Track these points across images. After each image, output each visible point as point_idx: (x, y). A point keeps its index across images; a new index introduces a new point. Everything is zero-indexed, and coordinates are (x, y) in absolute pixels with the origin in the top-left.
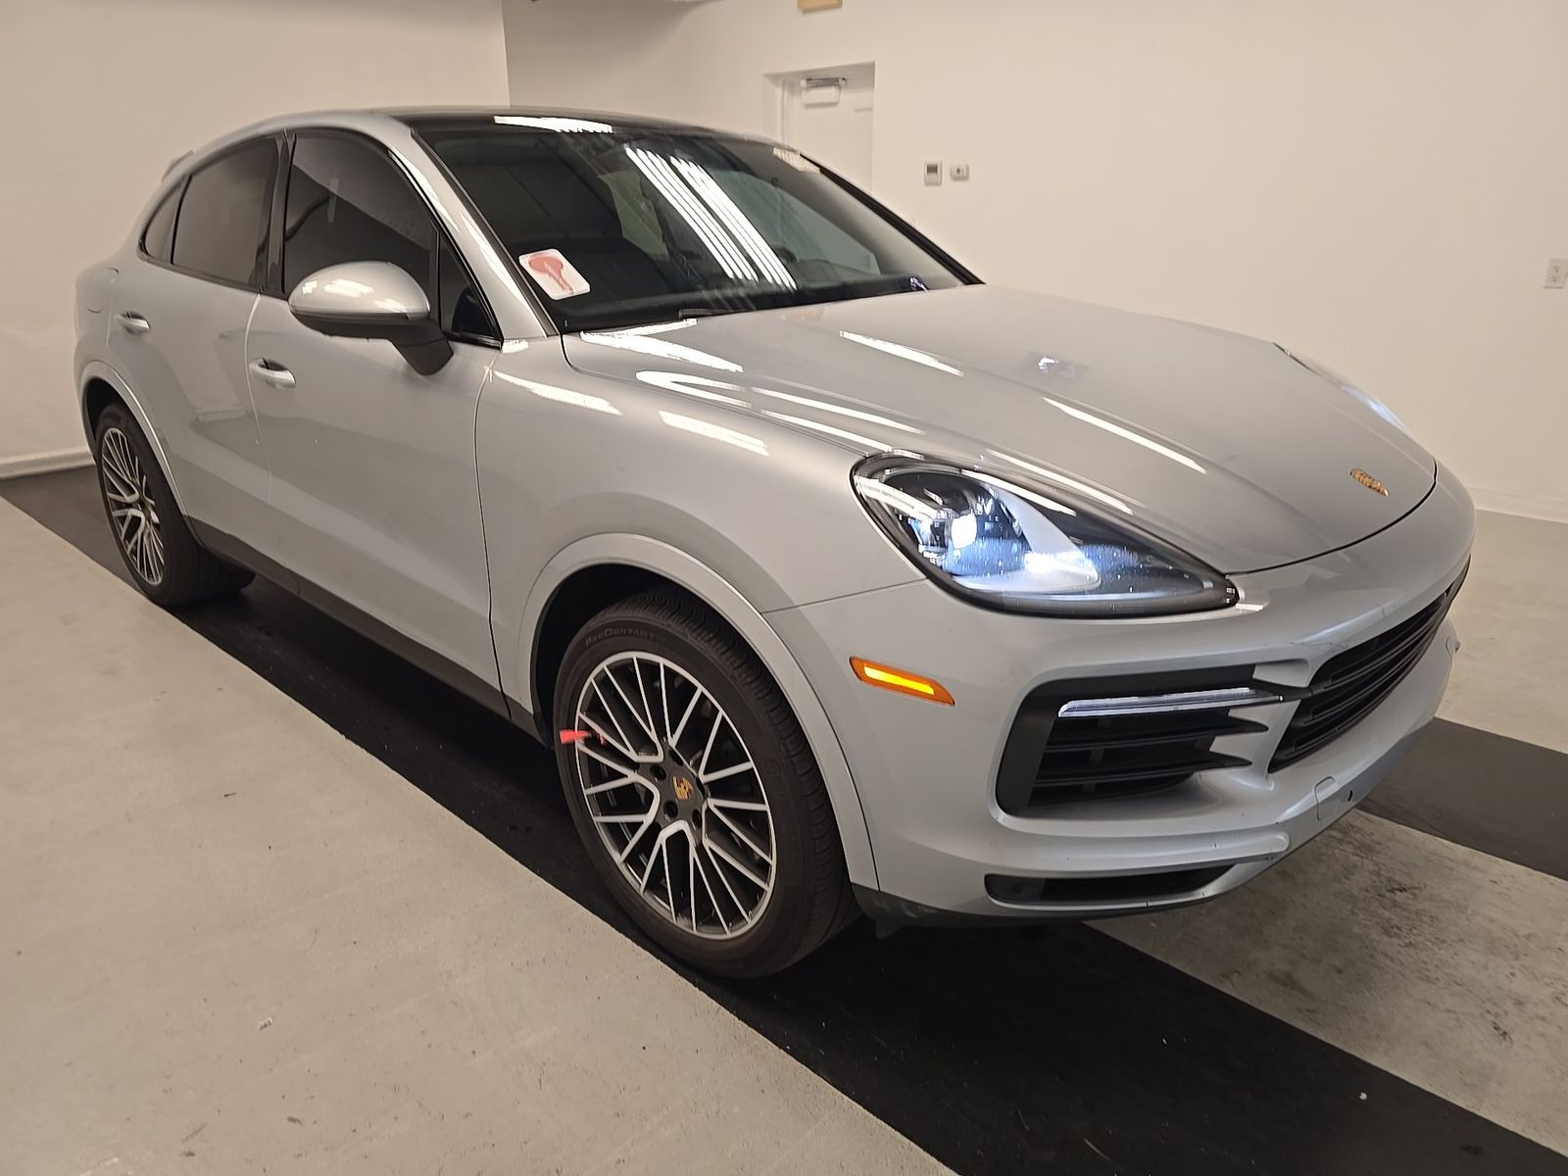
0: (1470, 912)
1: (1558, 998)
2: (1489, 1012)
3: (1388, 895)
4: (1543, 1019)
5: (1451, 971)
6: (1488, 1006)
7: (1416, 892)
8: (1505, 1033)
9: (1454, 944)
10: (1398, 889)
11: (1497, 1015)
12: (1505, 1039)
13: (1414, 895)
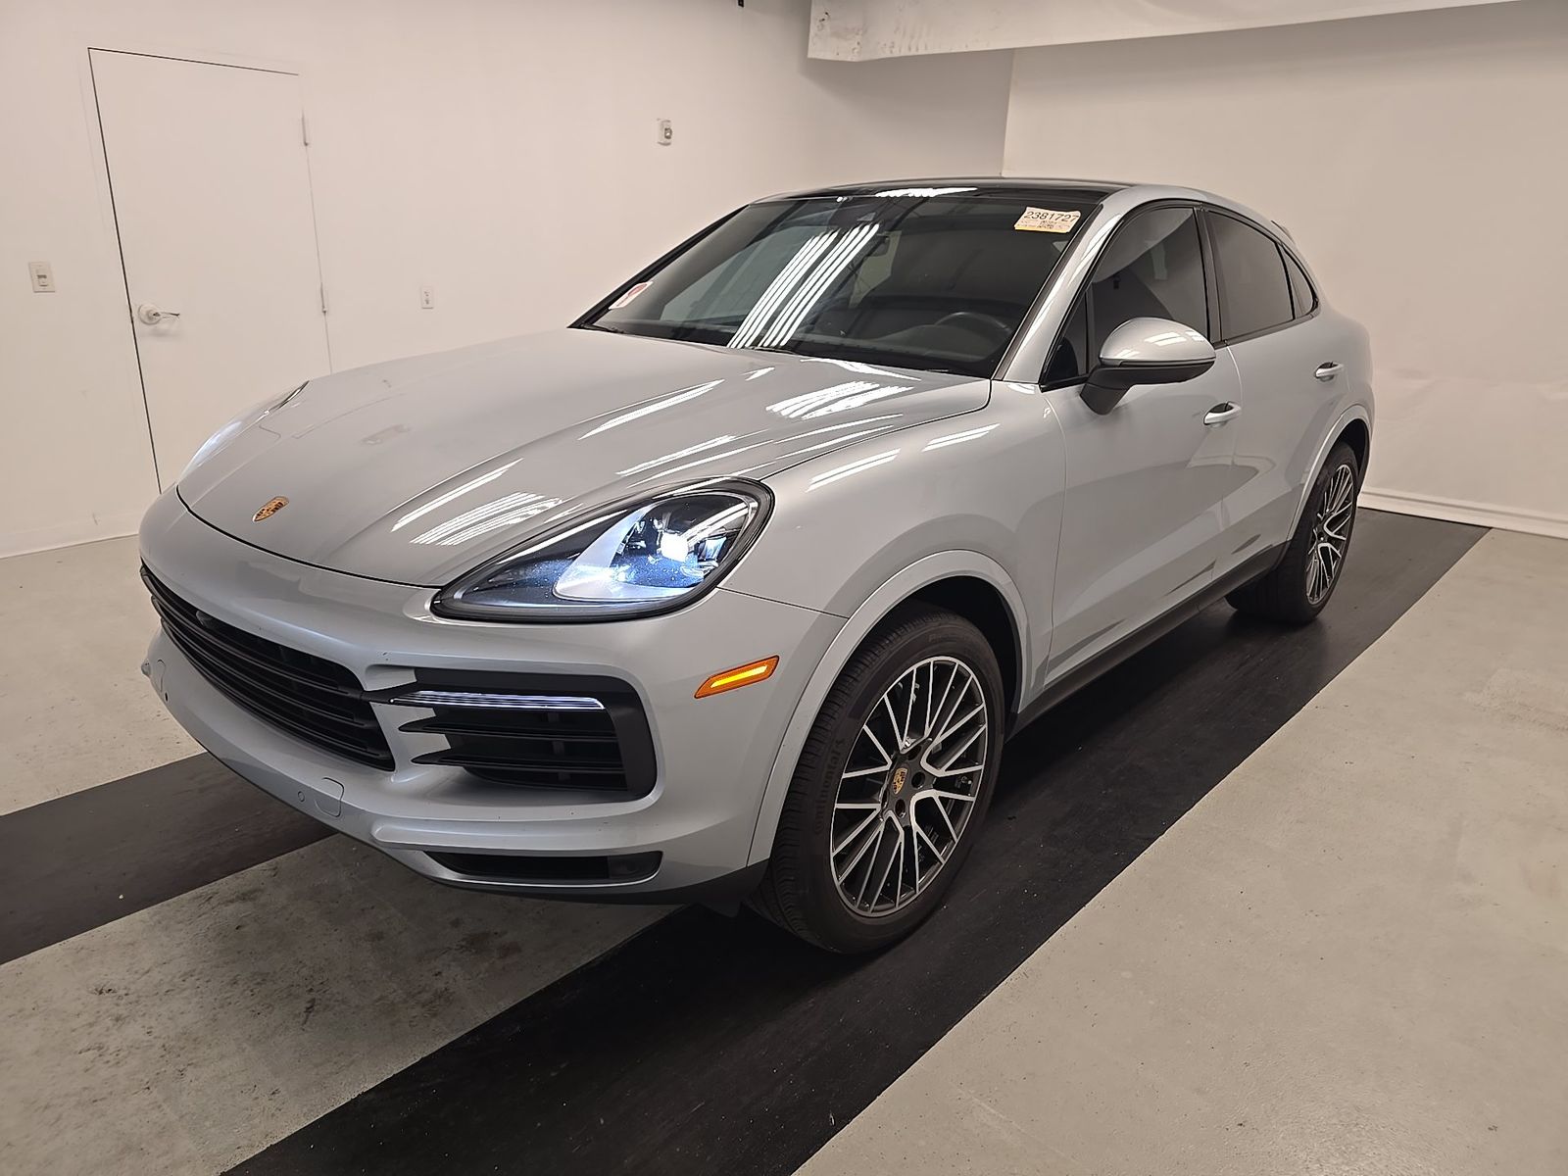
0: (245, 1045)
1: (100, 1048)
2: (126, 995)
3: (309, 997)
4: (91, 1025)
5: (186, 993)
6: (133, 998)
7: (302, 1019)
8: (101, 993)
9: (214, 1011)
10: (311, 1007)
11: (120, 997)
12: (96, 990)
13: (297, 1016)
